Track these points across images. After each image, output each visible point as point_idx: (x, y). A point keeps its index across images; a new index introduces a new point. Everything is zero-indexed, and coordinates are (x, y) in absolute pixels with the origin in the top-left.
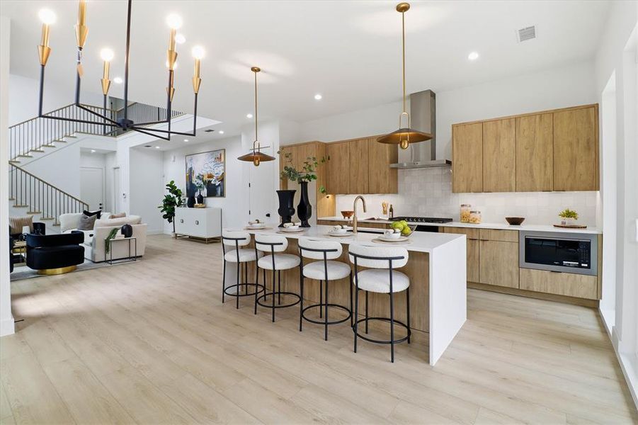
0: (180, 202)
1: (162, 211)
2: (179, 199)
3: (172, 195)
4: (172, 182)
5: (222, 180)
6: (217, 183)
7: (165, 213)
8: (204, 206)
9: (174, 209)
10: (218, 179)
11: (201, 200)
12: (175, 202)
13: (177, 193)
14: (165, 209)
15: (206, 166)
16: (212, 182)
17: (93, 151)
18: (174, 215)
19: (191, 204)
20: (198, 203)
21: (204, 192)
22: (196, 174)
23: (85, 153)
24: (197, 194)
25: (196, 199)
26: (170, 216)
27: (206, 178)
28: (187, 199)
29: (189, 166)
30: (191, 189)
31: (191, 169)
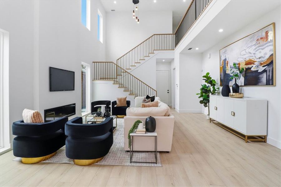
0: (214, 90)
1: (199, 97)
2: (214, 88)
3: (207, 85)
4: (208, 74)
5: (271, 63)
6: (261, 69)
7: (202, 99)
8: (241, 95)
9: (208, 96)
10: (261, 64)
11: (236, 89)
12: (210, 90)
13: (212, 82)
14: (202, 96)
15: (244, 52)
16: (253, 69)
17: (164, 60)
18: (209, 102)
19: (226, 93)
20: (233, 92)
21: (241, 81)
22: (231, 64)
23: (159, 62)
24: (232, 84)
25: (231, 88)
26: (205, 101)
27: (243, 66)
28: (221, 88)
29: (223, 58)
30: (225, 78)
31: (225, 60)
